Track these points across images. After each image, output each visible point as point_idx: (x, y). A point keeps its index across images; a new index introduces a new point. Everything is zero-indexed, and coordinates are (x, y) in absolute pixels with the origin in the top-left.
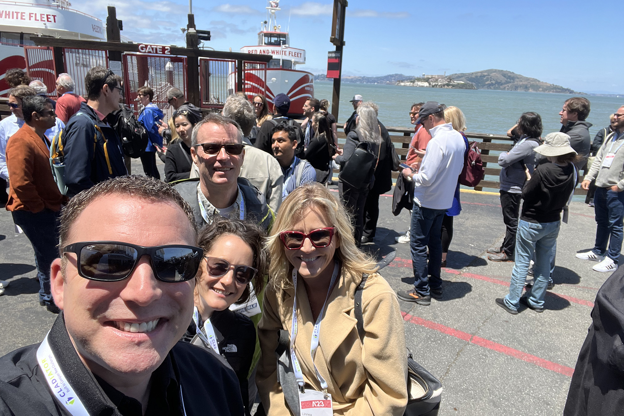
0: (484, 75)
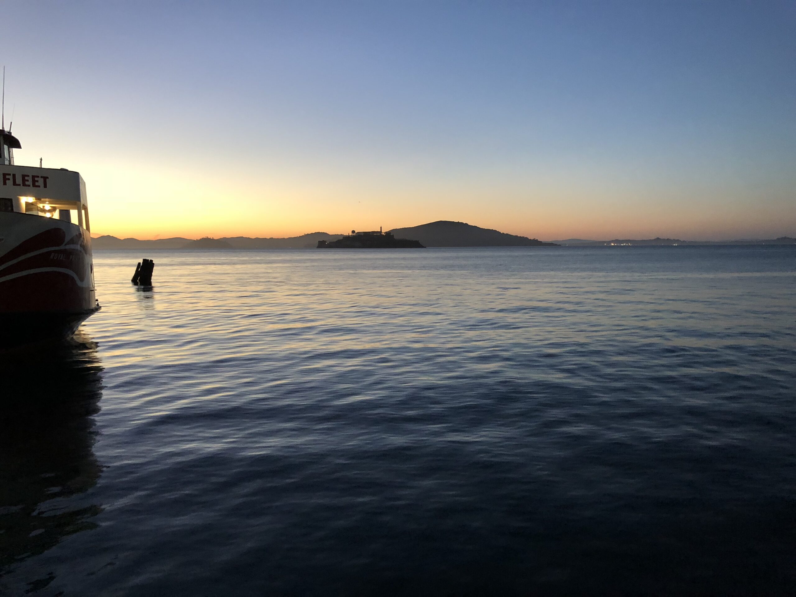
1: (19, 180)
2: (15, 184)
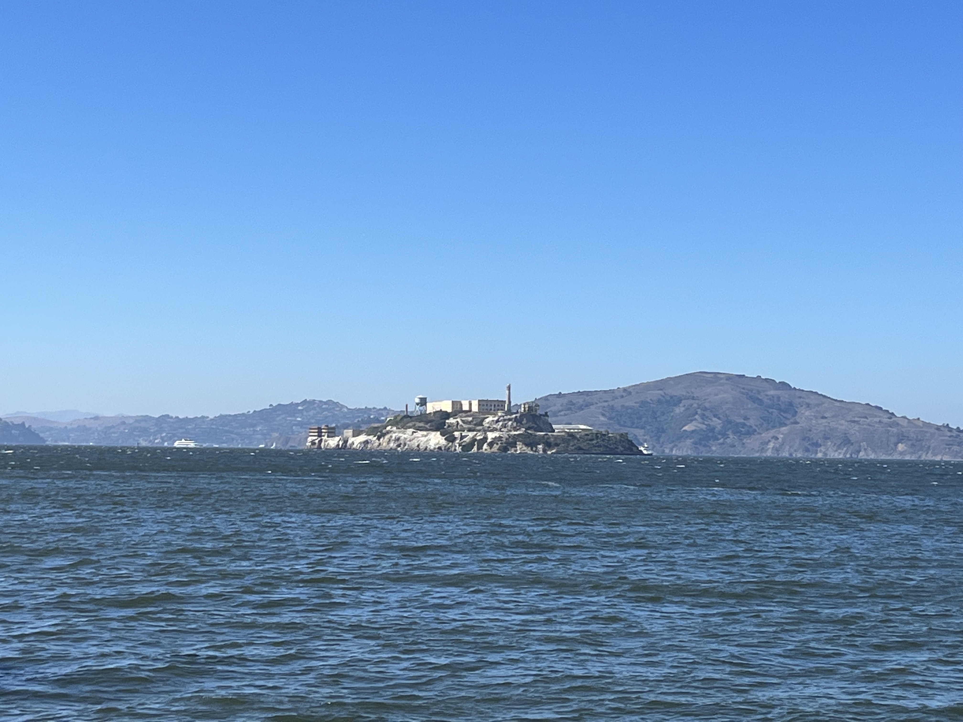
0: (672, 398)
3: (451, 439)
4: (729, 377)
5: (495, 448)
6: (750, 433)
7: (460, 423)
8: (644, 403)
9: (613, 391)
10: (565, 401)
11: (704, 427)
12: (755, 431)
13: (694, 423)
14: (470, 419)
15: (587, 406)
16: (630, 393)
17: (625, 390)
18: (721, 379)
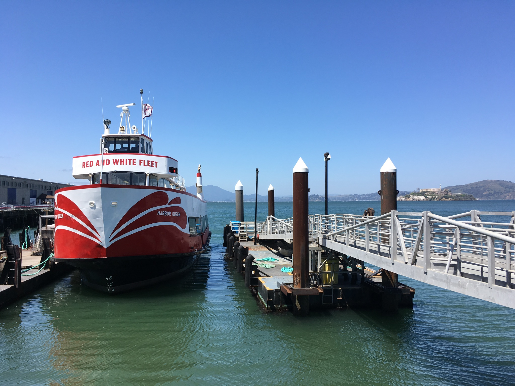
0: (480, 186)
1: (146, 164)
2: (144, 165)
3: (426, 197)
4: (495, 181)
5: (438, 200)
6: (501, 194)
7: (429, 194)
8: (472, 188)
9: (464, 185)
10: (451, 188)
11: (489, 193)
12: (503, 194)
13: (486, 192)
14: (431, 193)
15: (457, 189)
16: (468, 186)
17: (467, 185)
18: (493, 181)
